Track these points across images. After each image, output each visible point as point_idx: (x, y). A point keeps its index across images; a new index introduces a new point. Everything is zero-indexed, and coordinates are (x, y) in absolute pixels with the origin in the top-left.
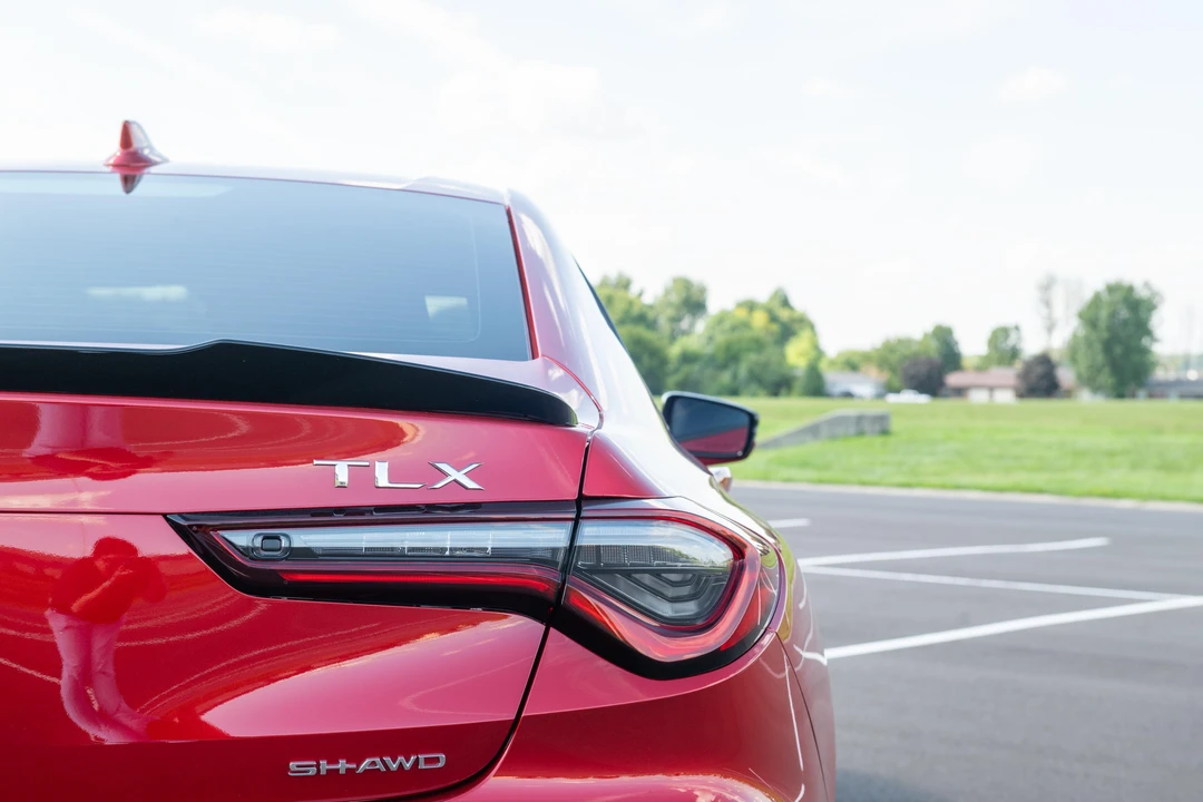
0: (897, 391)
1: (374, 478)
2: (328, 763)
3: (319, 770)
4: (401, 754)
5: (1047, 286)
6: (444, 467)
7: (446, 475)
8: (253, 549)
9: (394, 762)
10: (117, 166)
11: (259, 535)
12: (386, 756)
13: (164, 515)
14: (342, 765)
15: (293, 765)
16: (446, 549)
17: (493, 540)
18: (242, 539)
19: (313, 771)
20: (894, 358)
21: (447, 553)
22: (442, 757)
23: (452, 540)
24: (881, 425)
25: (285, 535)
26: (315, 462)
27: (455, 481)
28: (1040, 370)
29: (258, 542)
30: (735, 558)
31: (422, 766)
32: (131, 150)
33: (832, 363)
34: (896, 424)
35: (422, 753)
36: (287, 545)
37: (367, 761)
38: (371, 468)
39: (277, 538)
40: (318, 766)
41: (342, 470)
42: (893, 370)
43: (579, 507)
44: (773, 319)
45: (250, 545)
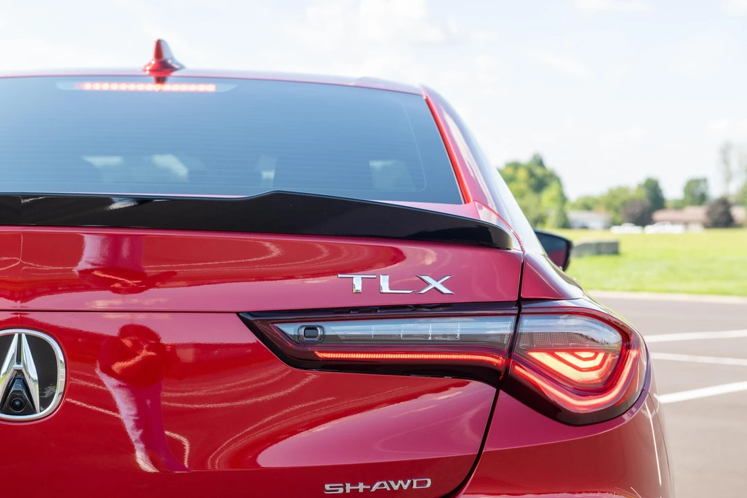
0: (619, 224)
1: (379, 287)
2: (351, 486)
3: (345, 490)
4: (401, 479)
5: (725, 151)
6: (427, 278)
7: (428, 284)
8: (298, 336)
9: (396, 484)
10: (152, 71)
11: (302, 326)
12: (390, 480)
13: (238, 313)
14: (361, 487)
15: (327, 487)
16: (429, 336)
17: (461, 329)
18: (291, 329)
19: (341, 491)
20: (617, 203)
21: (430, 338)
22: (429, 481)
23: (433, 330)
24: (612, 249)
25: (319, 326)
26: (340, 276)
27: (435, 288)
28: (721, 209)
29: (302, 332)
30: (624, 340)
31: (415, 486)
32: (162, 60)
33: (574, 206)
34: (623, 248)
35: (415, 478)
36: (322, 334)
37: (378, 484)
38: (378, 279)
39: (314, 328)
40: (344, 487)
41: (358, 282)
42: (617, 210)
43: (518, 306)
44: (532, 174)
45: (297, 334)
